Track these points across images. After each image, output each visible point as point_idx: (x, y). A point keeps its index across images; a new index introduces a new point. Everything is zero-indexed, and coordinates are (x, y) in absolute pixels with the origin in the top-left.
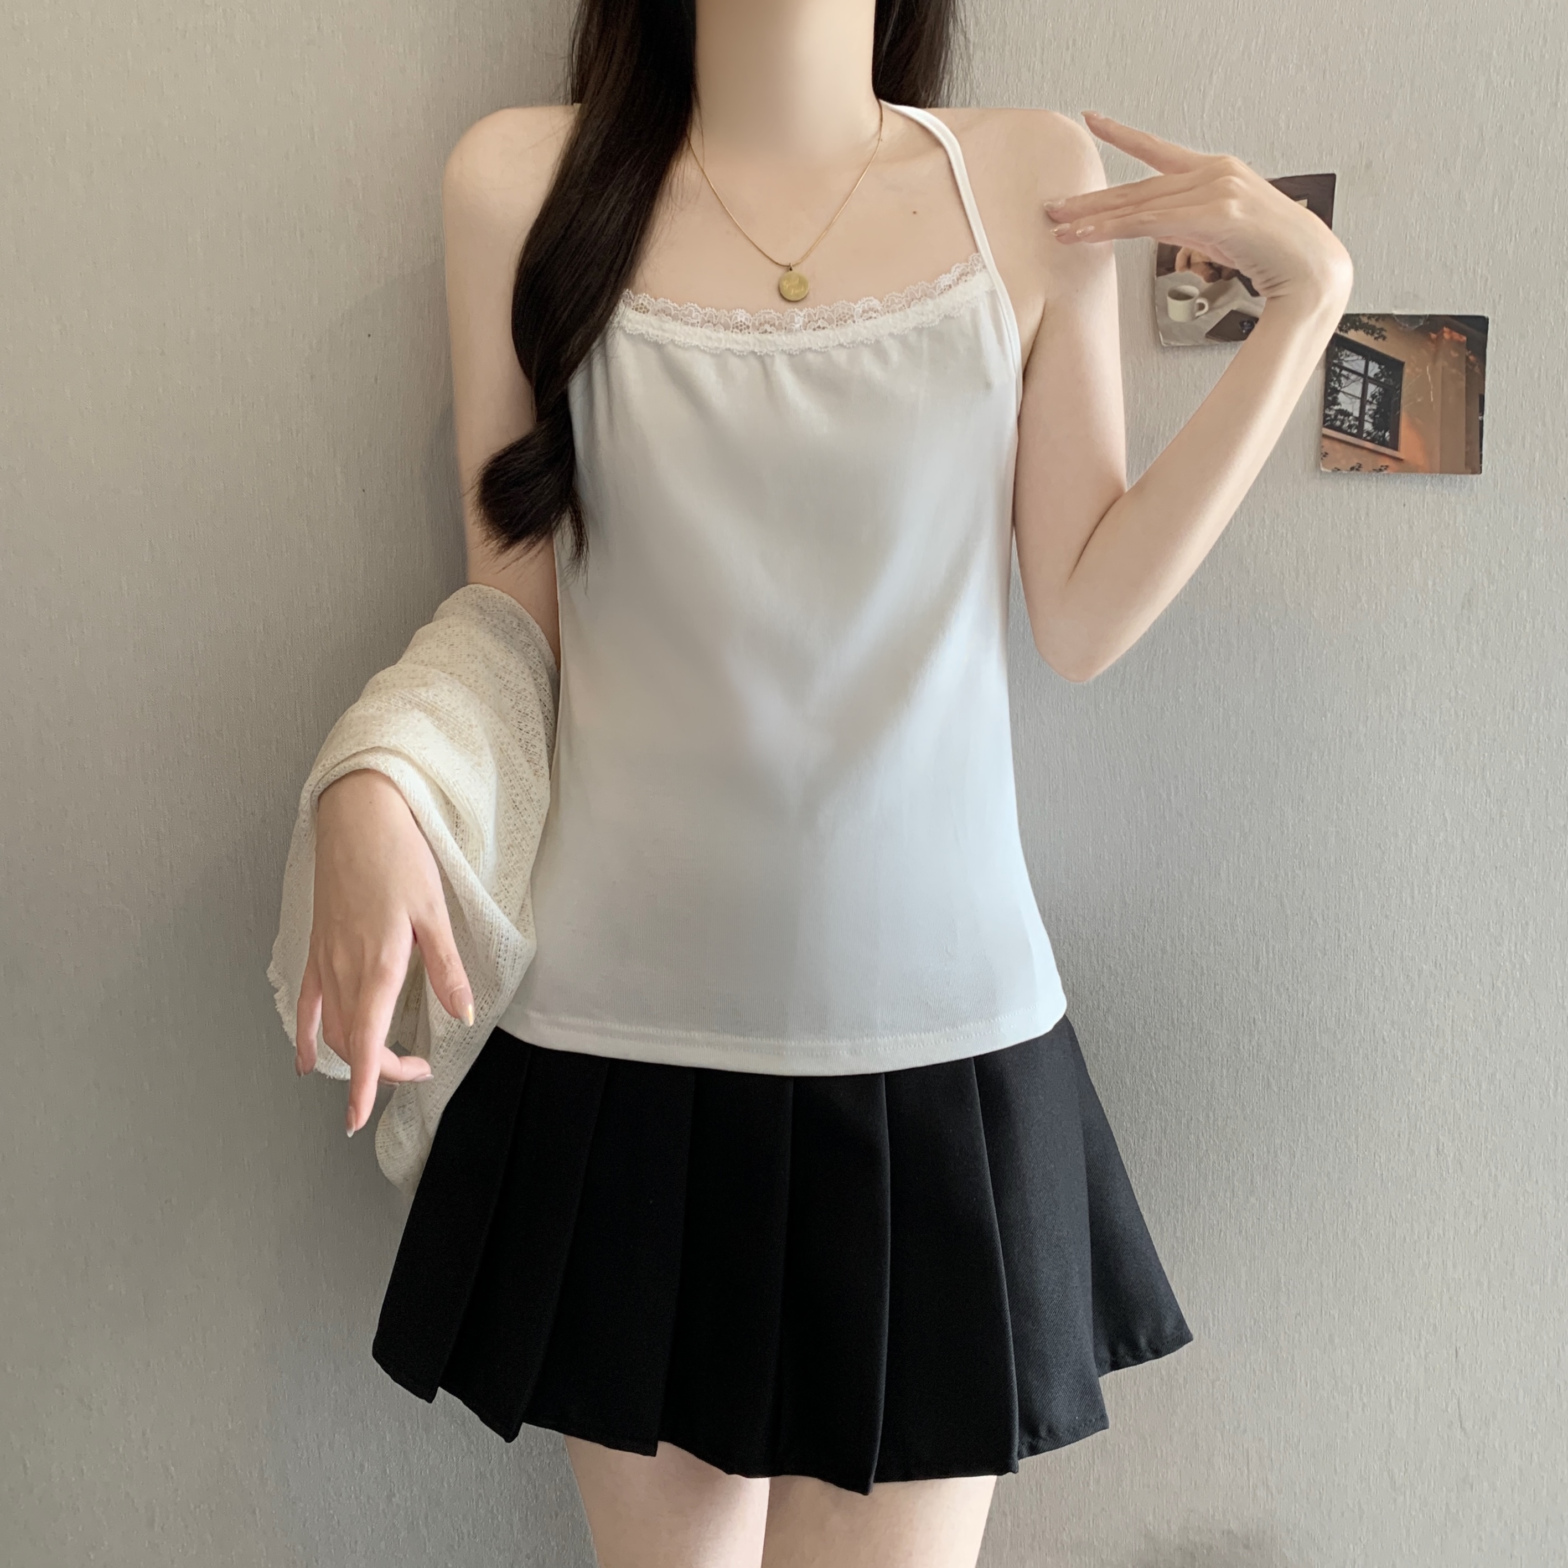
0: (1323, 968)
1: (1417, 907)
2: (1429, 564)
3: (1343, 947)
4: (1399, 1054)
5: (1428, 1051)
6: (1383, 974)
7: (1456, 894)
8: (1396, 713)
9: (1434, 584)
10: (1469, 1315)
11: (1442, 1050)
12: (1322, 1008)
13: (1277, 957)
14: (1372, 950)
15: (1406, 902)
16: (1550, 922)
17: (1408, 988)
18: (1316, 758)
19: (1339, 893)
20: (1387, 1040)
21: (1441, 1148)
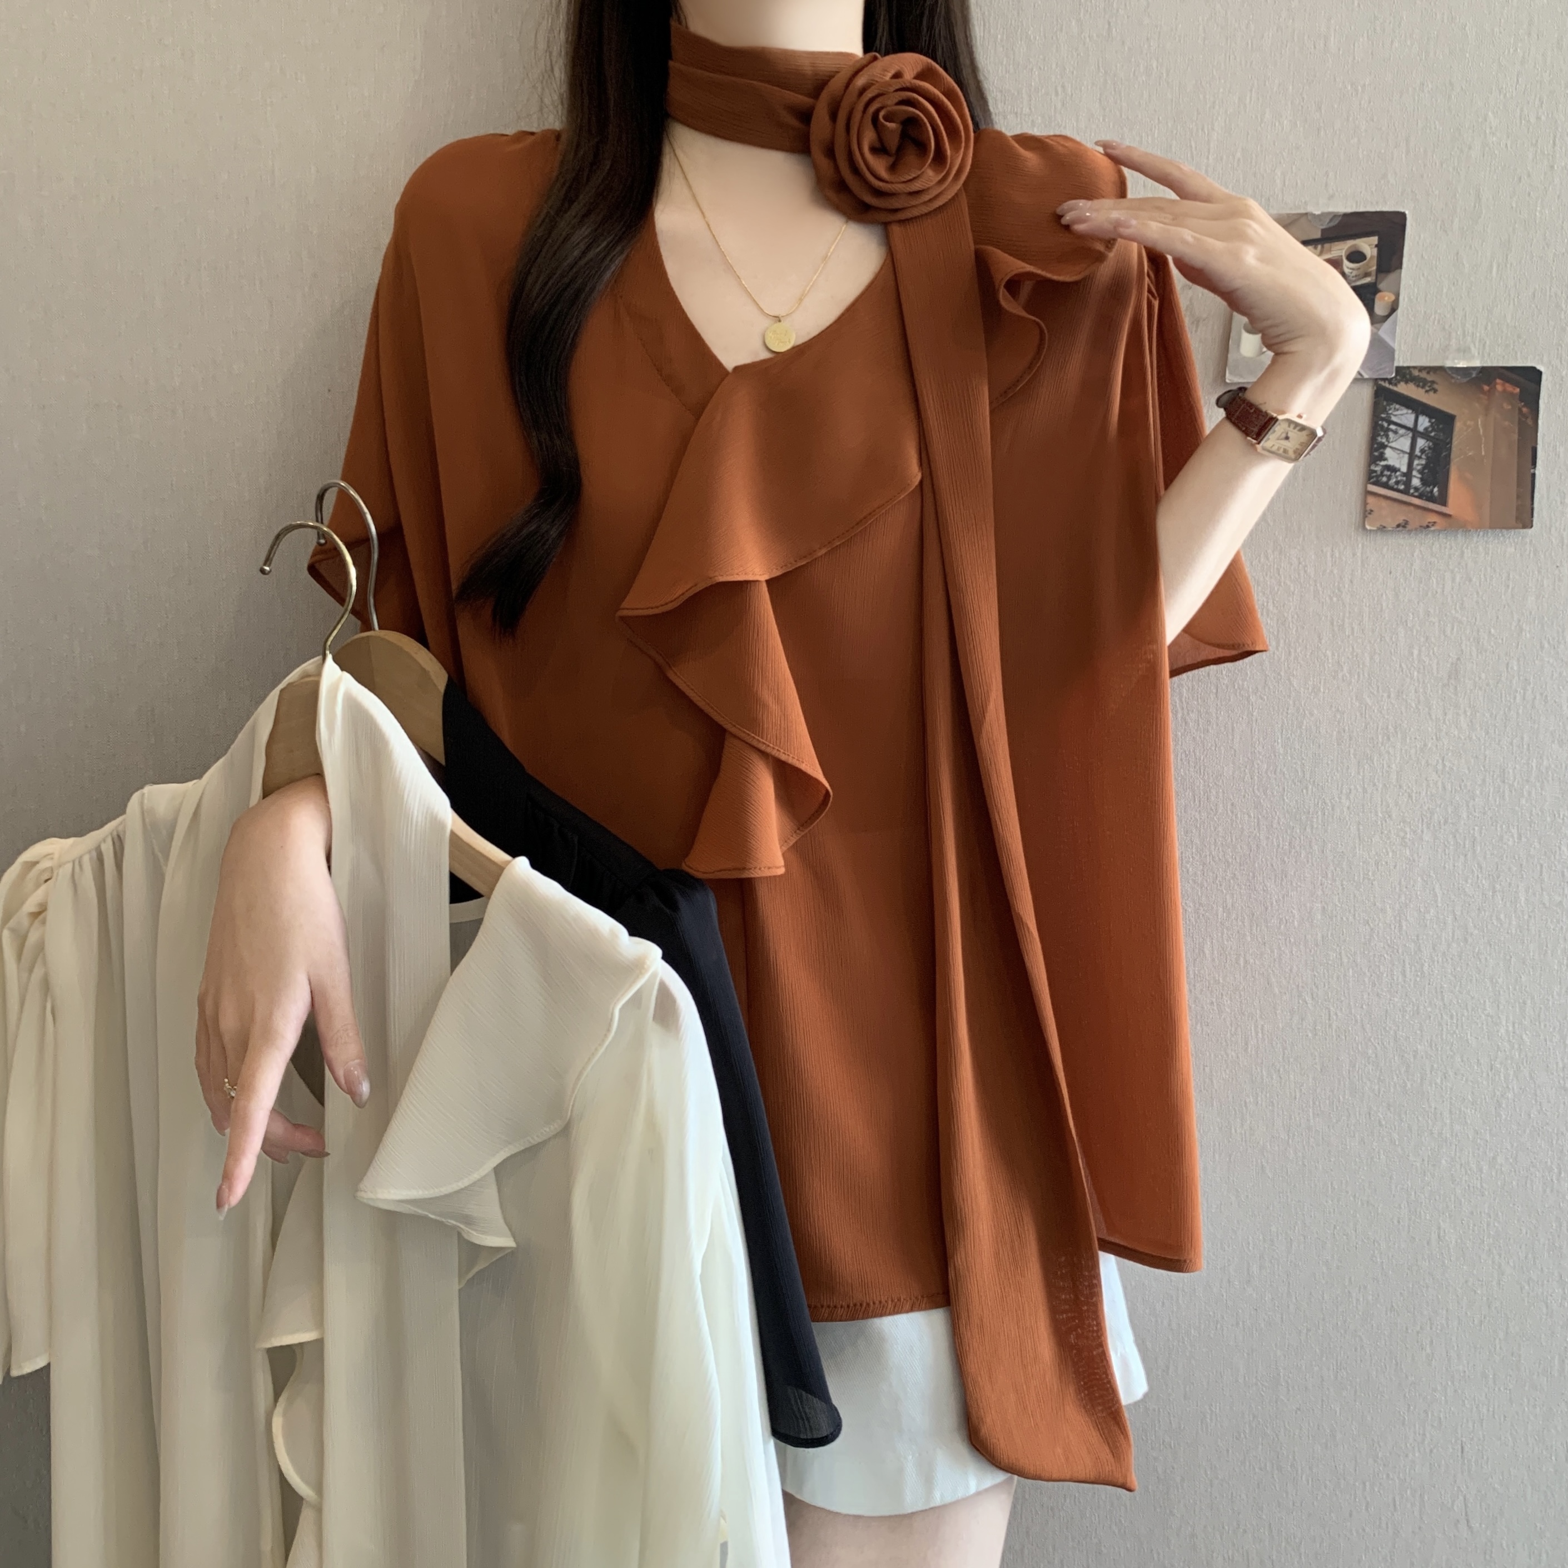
0: (1314, 1048)
1: (1410, 986)
2: (1415, 633)
3: (1334, 1027)
4: (1396, 1136)
5: (1426, 1134)
6: (1376, 1056)
7: (1449, 971)
8: (1381, 786)
9: (1419, 654)
10: (1475, 1409)
11: (1440, 1134)
12: (1316, 1091)
13: (1266, 1036)
14: (1364, 1029)
15: (1398, 980)
16: (1548, 1000)
17: (1403, 1070)
18: (1298, 831)
19: (1328, 972)
20: (1384, 1123)
21: (1442, 1234)
